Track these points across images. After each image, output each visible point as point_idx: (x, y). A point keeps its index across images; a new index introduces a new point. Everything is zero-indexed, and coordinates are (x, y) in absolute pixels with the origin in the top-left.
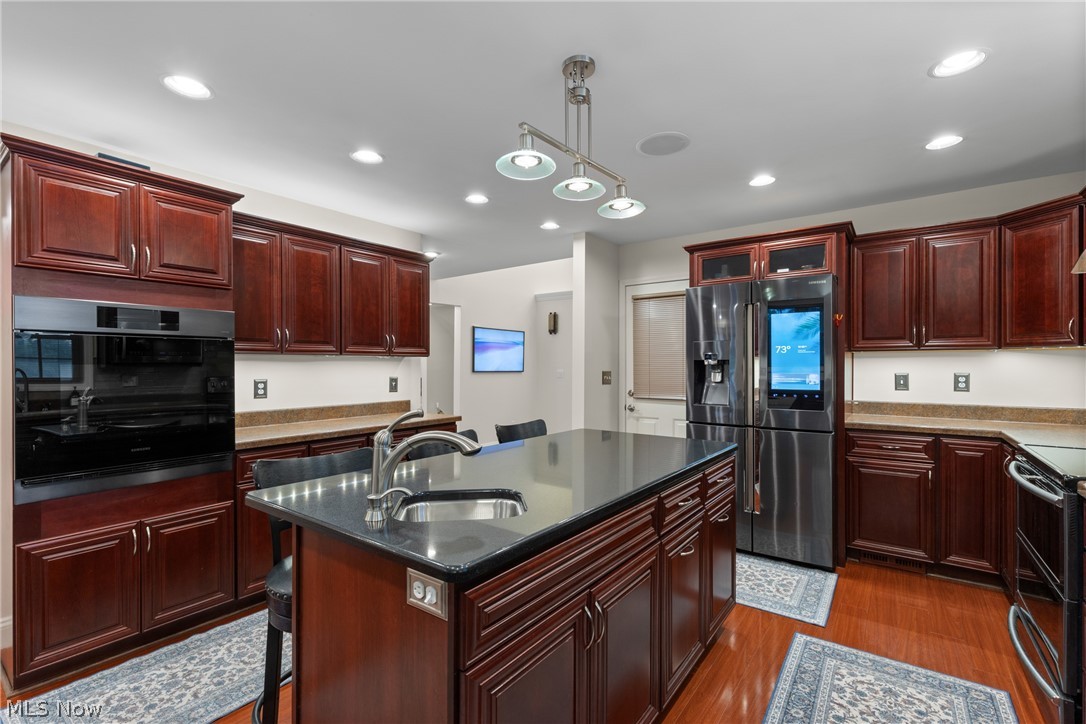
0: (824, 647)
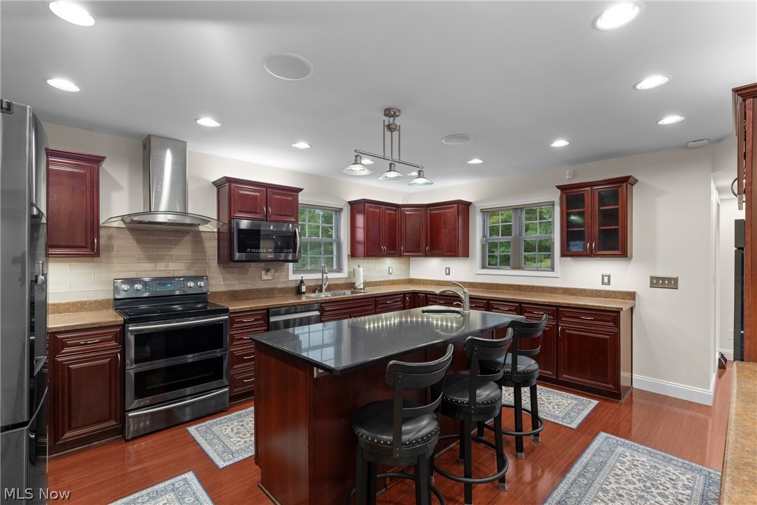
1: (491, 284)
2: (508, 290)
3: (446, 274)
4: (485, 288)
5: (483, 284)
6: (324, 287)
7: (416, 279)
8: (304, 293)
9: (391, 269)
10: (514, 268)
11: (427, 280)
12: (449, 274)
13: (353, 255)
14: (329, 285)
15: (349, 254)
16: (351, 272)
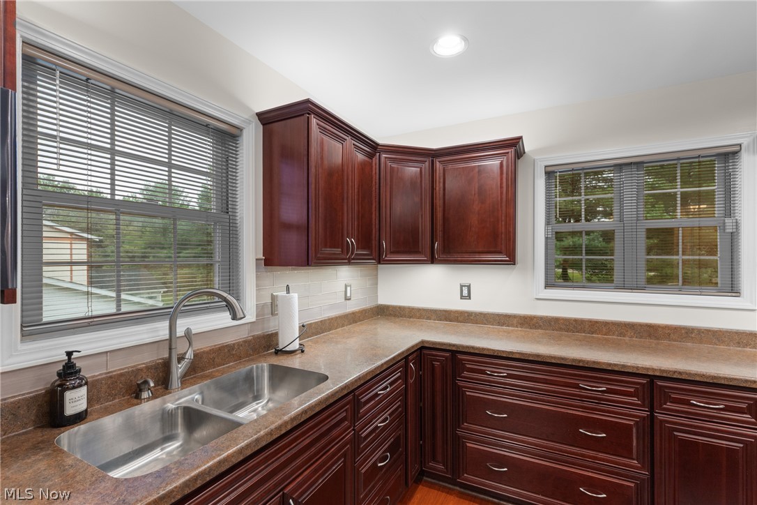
1: (576, 320)
2: (621, 334)
3: (462, 297)
4: (561, 329)
5: (557, 320)
6: (178, 370)
7: (394, 307)
8: (79, 418)
9: (349, 288)
10: (623, 287)
11: (419, 310)
12: (469, 297)
13: (272, 257)
14: (197, 355)
15: (261, 256)
16: (265, 305)
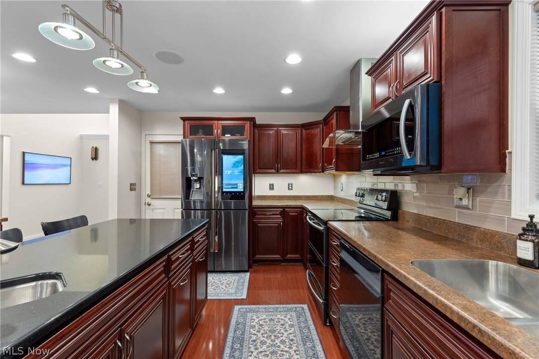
0: (246, 309)
